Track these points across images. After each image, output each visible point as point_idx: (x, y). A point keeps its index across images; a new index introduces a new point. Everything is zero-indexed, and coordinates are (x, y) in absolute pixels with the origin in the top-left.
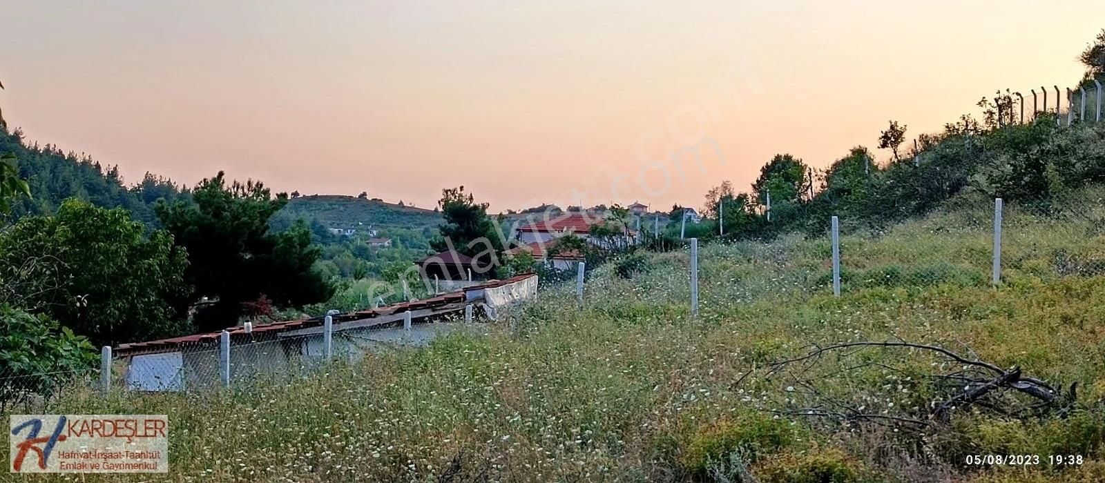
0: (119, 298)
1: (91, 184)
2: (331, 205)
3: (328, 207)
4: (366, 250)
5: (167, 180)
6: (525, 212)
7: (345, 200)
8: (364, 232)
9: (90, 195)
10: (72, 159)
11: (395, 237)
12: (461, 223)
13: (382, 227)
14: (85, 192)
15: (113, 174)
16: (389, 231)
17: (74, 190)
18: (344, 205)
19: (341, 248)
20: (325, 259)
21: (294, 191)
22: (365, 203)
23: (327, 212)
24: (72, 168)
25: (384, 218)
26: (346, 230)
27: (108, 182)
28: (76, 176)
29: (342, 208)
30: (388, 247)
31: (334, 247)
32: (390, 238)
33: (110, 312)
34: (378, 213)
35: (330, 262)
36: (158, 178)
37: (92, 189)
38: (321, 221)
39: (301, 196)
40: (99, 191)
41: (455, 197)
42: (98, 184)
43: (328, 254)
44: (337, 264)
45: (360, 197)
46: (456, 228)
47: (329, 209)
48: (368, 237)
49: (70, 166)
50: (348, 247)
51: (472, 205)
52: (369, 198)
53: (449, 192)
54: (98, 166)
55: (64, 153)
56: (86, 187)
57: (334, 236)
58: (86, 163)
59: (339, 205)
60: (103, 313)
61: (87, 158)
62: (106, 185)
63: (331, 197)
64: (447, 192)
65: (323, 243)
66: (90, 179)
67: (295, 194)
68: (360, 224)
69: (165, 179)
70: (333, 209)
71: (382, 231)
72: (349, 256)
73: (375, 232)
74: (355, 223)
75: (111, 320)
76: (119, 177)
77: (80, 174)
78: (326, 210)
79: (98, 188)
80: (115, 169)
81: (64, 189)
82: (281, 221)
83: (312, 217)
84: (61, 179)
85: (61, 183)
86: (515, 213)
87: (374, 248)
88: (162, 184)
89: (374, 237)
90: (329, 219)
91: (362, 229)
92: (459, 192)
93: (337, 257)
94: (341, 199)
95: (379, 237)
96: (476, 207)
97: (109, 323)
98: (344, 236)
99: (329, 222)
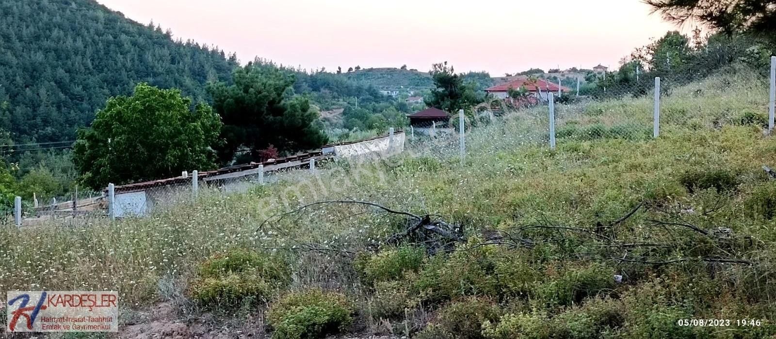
0: (175, 149)
1: (218, 66)
2: (382, 74)
3: (380, 76)
4: (405, 105)
5: (270, 61)
6: (519, 74)
7: (391, 71)
8: (405, 93)
9: (218, 73)
10: (205, 49)
11: (425, 96)
12: (446, 88)
13: (417, 89)
14: (214, 71)
15: (233, 59)
16: (422, 91)
17: (207, 70)
18: (391, 74)
19: (387, 104)
20: (377, 112)
21: (357, 66)
22: (405, 72)
23: (380, 80)
24: (205, 55)
25: (418, 82)
26: (392, 92)
27: (230, 64)
28: (208, 61)
29: (389, 77)
30: (421, 103)
31: (382, 104)
32: (422, 96)
33: (168, 159)
34: (414, 79)
35: (380, 115)
36: (263, 60)
37: (219, 69)
38: (375, 86)
39: (361, 69)
40: (224, 70)
41: (441, 70)
42: (223, 66)
43: (379, 109)
44: (385, 116)
45: (402, 68)
46: (443, 91)
47: (381, 78)
48: (407, 96)
49: (204, 53)
50: (392, 104)
51: (453, 75)
52: (408, 68)
53: (437, 67)
54: (222, 53)
55: (199, 45)
56: (215, 68)
57: (382, 97)
58: (214, 52)
59: (388, 74)
60: (164, 159)
61: (215, 48)
62: (228, 66)
63: (382, 69)
64: (435, 66)
65: (375, 102)
66: (217, 62)
67: (358, 68)
68: (402, 87)
69: (268, 61)
70: (383, 77)
71: (417, 91)
72: (393, 110)
73: (412, 93)
74: (398, 87)
75: (170, 164)
76: (237, 60)
77: (210, 59)
78: (378, 78)
79: (223, 68)
80: (234, 55)
81: (200, 70)
82: (347, 87)
83: (369, 84)
84: (197, 62)
85: (198, 66)
86: (511, 75)
87: (411, 104)
88: (266, 65)
89: (412, 96)
90: (381, 84)
91: (403, 91)
92: (444, 65)
93: (384, 111)
94: (389, 71)
95: (415, 96)
96: (455, 76)
97: (168, 166)
98: (390, 96)
99: (381, 86)
